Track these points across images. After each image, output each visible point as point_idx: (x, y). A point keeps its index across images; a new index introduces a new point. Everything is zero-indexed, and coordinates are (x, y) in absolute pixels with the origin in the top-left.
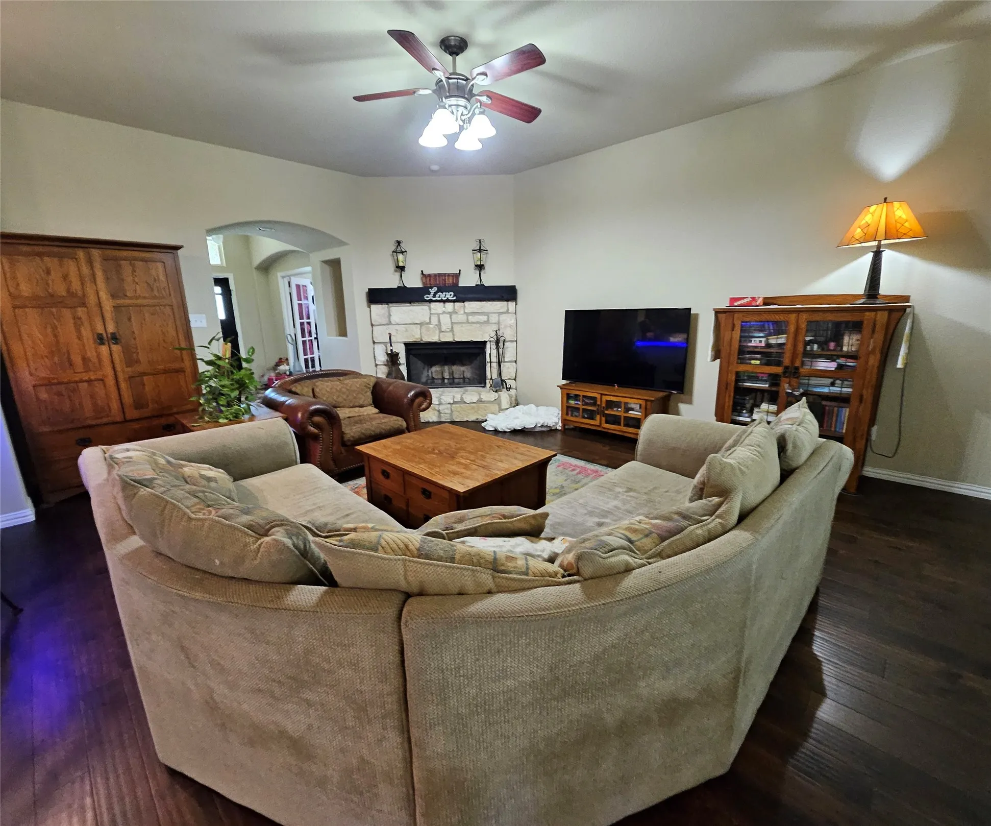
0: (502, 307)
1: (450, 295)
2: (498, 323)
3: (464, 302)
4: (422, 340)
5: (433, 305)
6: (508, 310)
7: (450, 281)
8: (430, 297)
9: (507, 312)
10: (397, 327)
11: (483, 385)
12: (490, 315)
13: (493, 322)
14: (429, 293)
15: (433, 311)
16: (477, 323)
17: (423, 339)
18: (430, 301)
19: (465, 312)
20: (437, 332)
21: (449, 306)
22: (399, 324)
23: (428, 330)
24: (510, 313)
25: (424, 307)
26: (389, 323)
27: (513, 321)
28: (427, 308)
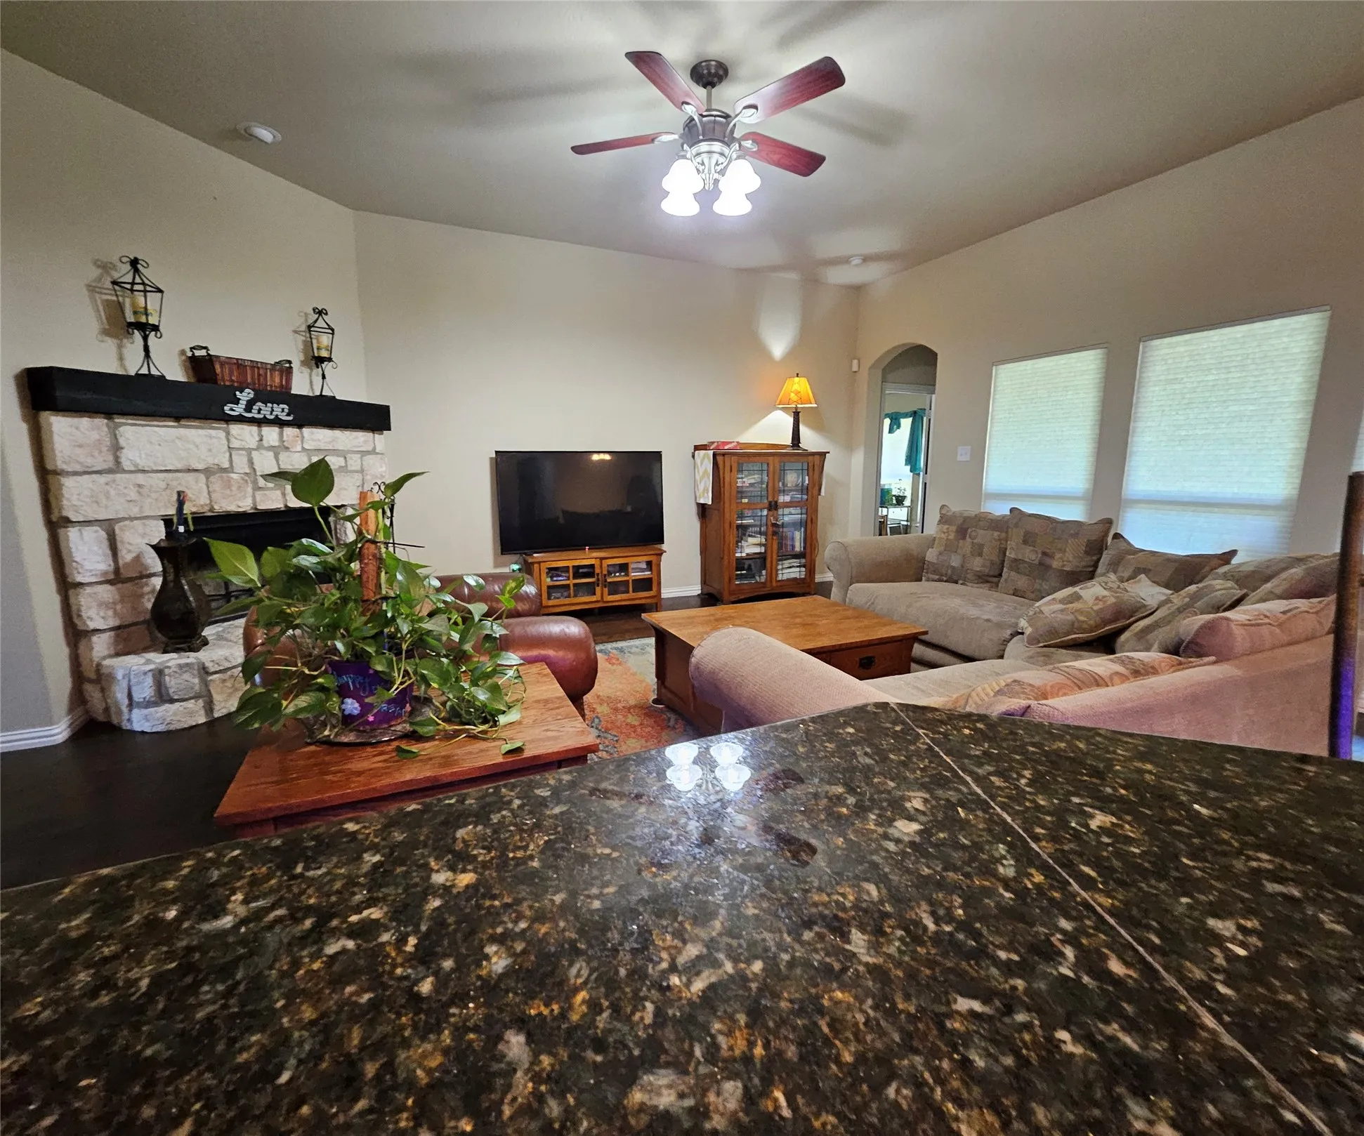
0: (365, 442)
1: (281, 411)
2: (363, 471)
3: (301, 426)
4: (211, 510)
5: (235, 429)
6: (375, 448)
7: (276, 380)
8: (239, 409)
9: (373, 452)
10: (140, 479)
12: (348, 456)
13: (353, 468)
15: (235, 444)
17: (216, 507)
18: (240, 419)
19: (303, 448)
20: (250, 490)
21: (271, 434)
22: (144, 471)
23: (228, 485)
24: (378, 454)
25: (213, 432)
26: (117, 468)
27: (384, 469)
28: (222, 434)
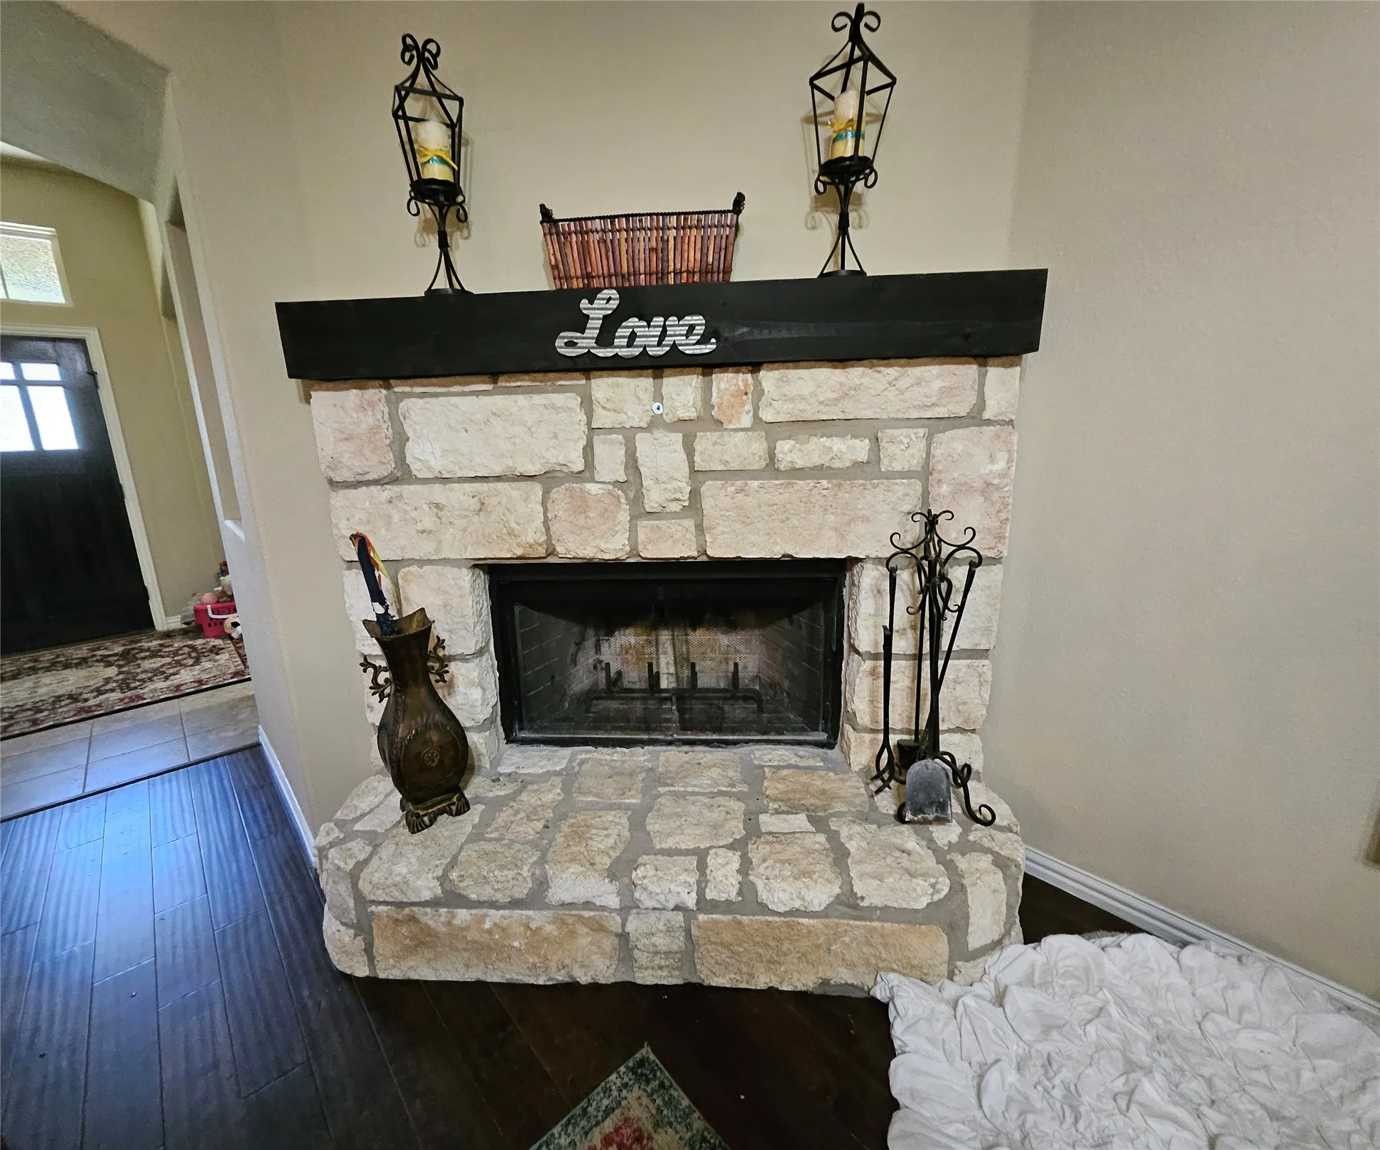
0: (946, 392)
1: (686, 334)
2: (925, 473)
3: (755, 367)
4: (551, 552)
5: (603, 387)
6: (981, 404)
7: (687, 254)
8: (586, 342)
9: (976, 418)
10: (437, 492)
11: (823, 736)
12: (885, 435)
13: (897, 466)
14: (580, 323)
15: (602, 418)
16: (818, 472)
17: (559, 549)
18: (589, 366)
19: (756, 417)
20: (624, 516)
21: (682, 390)
22: (445, 480)
23: (581, 505)
24: (989, 422)
25: (558, 399)
26: (401, 475)
27: (1000, 465)
28: (572, 400)
